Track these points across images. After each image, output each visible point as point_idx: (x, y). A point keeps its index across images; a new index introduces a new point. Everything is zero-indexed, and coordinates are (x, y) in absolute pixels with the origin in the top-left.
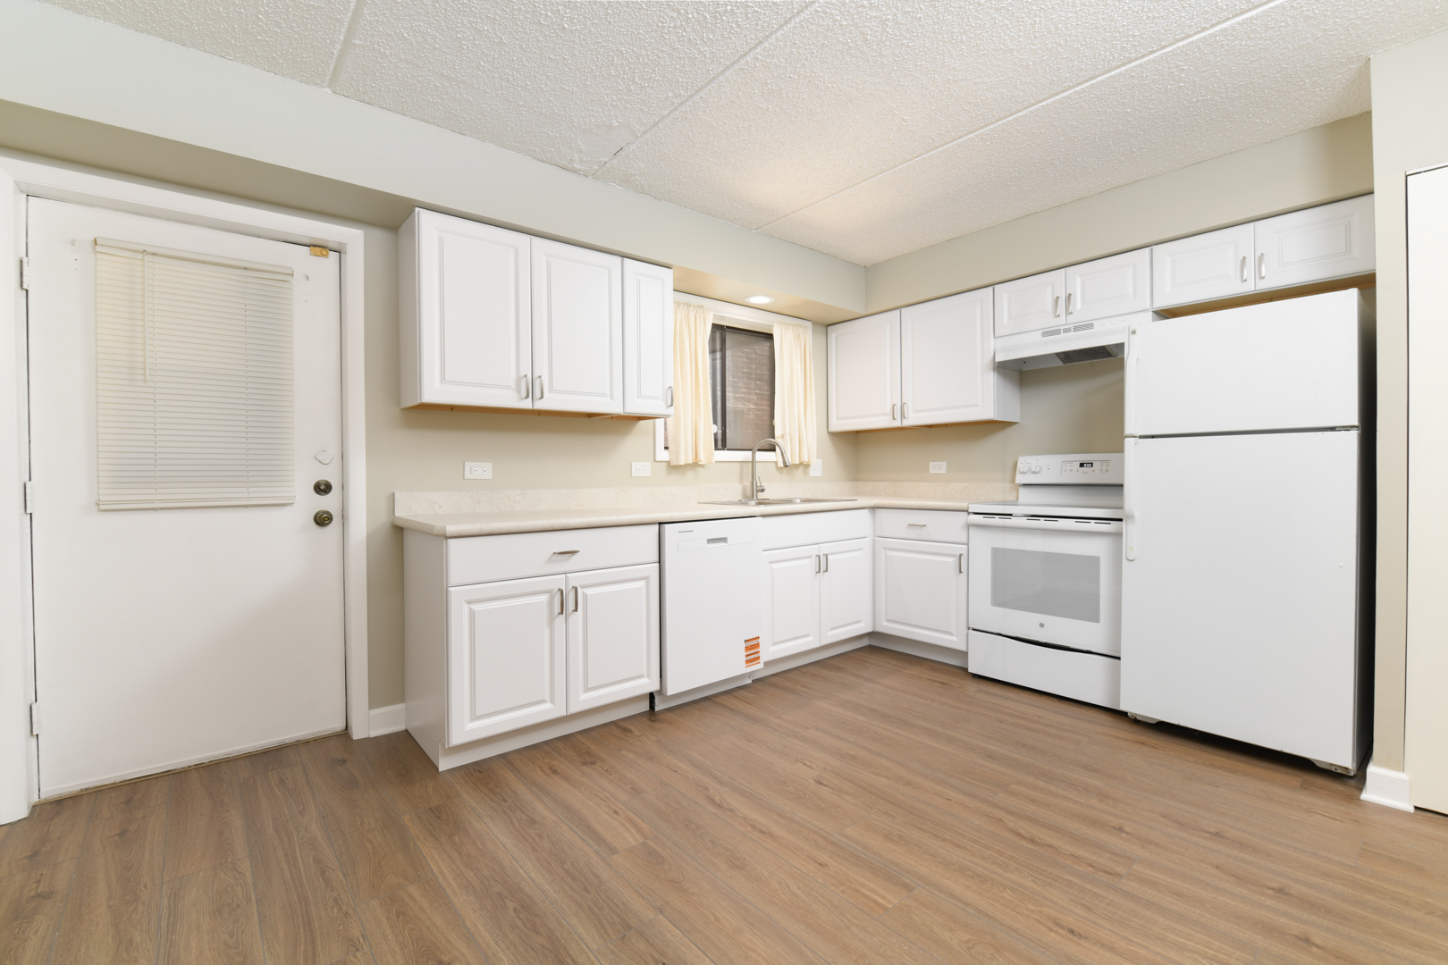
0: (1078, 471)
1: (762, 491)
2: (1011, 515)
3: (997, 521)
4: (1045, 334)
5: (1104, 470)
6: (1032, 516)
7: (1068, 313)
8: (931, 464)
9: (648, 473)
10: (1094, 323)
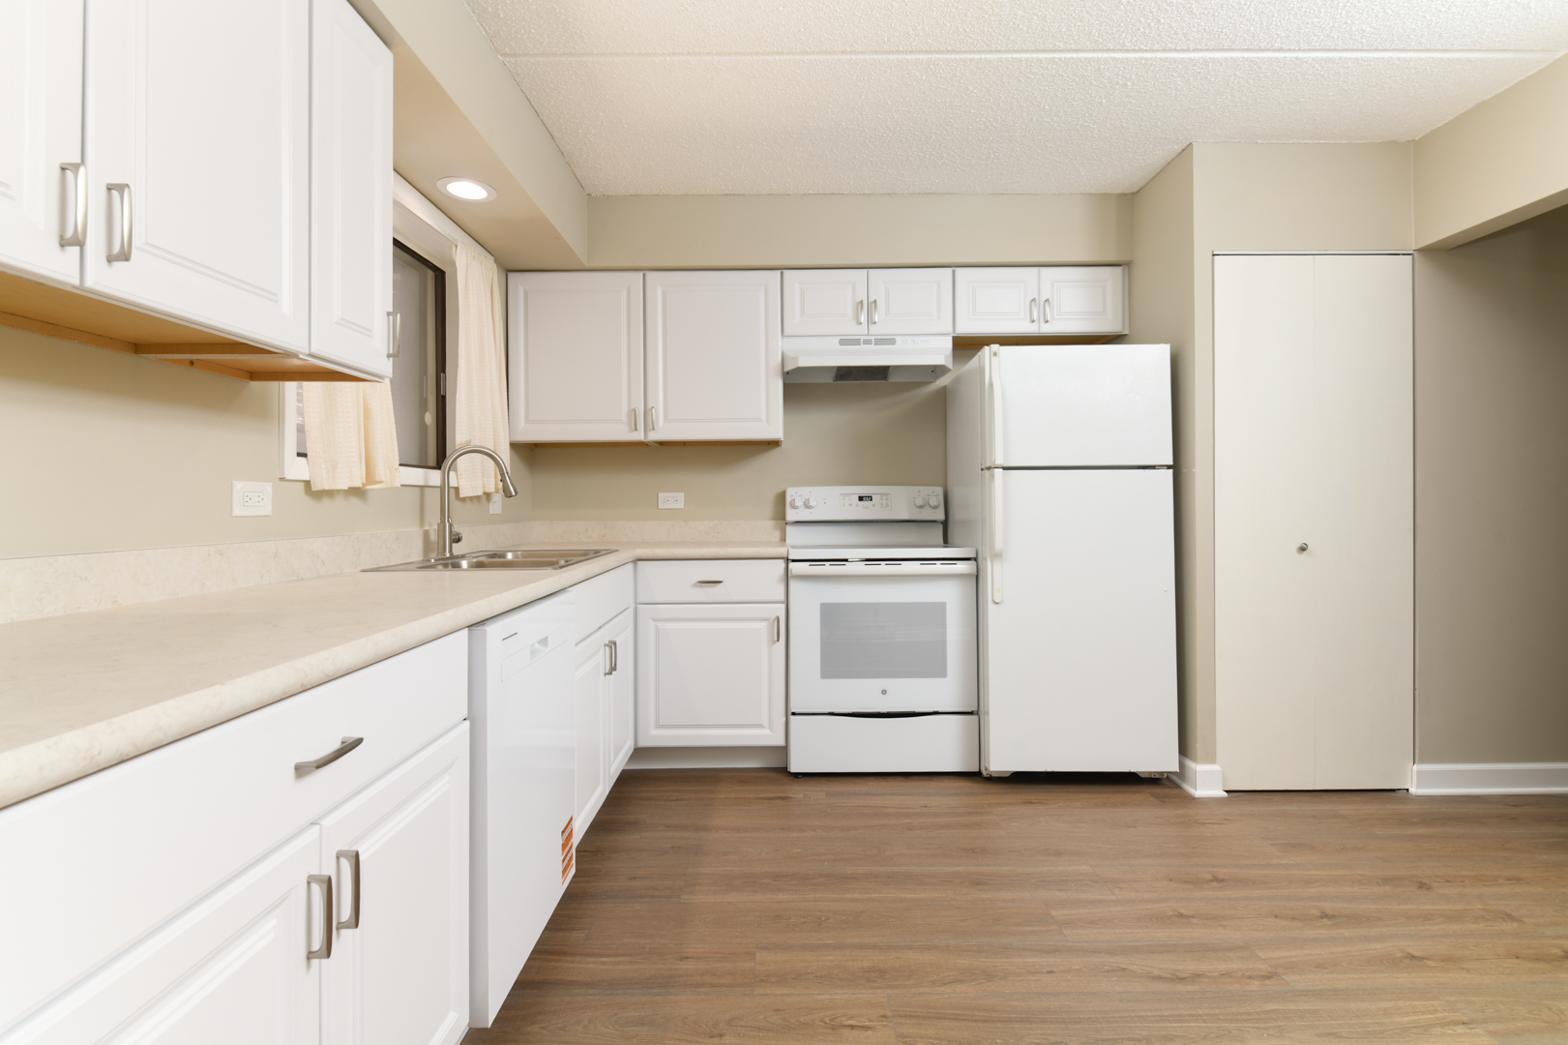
0: (857, 505)
1: (458, 540)
2: (846, 560)
3: (828, 569)
4: (843, 342)
5: (885, 505)
6: (867, 560)
7: (870, 321)
8: (661, 495)
9: (267, 509)
10: (897, 338)
